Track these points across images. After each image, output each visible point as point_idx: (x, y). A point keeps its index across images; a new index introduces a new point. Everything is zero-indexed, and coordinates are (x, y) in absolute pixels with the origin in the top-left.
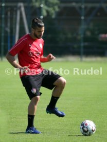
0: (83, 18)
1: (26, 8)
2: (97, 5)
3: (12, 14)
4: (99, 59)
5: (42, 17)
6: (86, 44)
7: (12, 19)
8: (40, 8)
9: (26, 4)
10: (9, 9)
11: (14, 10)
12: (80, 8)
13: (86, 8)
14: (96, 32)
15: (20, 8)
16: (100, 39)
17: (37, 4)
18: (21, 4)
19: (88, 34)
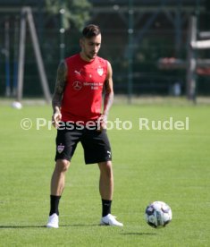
0: (131, 31)
1: (35, 15)
2: (155, 10)
3: (12, 26)
4: (159, 100)
5: (62, 31)
6: (137, 75)
7: (12, 34)
8: (59, 16)
9: (36, 9)
10: (7, 17)
11: (15, 19)
12: (127, 15)
13: (136, 14)
14: (154, 55)
15: (25, 15)
16: (161, 67)
17: (54, 9)
18: (28, 10)
19: (141, 57)
